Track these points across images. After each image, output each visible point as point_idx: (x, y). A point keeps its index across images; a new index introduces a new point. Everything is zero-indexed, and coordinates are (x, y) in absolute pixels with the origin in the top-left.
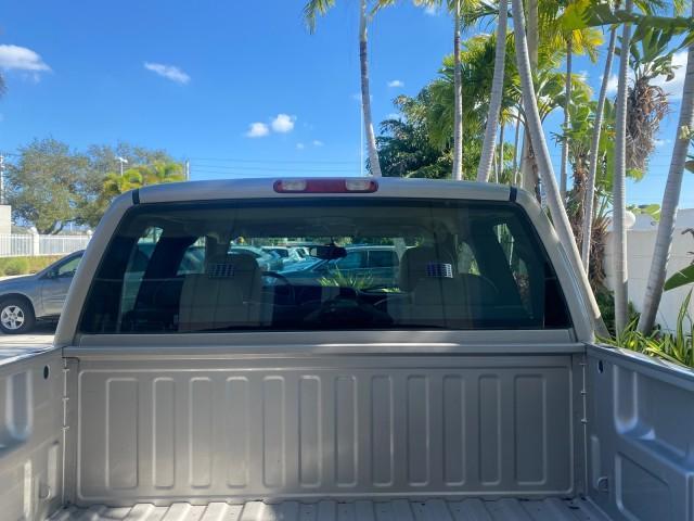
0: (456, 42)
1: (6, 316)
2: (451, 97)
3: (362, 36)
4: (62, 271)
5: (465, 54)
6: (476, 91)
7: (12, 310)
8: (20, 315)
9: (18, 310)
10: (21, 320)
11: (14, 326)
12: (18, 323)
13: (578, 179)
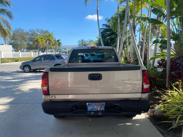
0: (118, 8)
1: (25, 69)
2: (117, 20)
3: (97, 9)
4: (36, 60)
5: (121, 10)
6: (123, 19)
7: (27, 68)
8: (28, 69)
9: (28, 68)
10: (29, 70)
11: (27, 71)
12: (28, 70)
13: (142, 39)
